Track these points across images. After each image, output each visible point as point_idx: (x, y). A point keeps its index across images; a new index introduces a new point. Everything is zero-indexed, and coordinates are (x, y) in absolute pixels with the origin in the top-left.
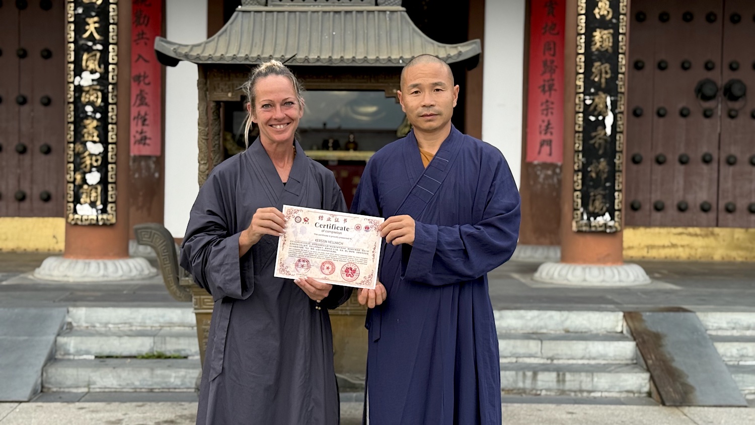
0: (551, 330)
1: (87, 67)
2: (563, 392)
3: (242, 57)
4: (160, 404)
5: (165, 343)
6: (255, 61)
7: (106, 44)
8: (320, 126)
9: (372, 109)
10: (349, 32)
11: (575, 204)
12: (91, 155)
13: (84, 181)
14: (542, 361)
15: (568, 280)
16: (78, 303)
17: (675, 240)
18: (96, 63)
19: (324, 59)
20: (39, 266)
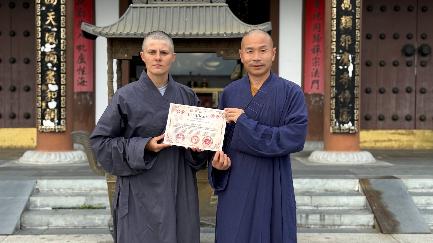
0: (317, 190)
1: (48, 41)
2: (324, 226)
3: (132, 34)
4: (89, 235)
5: (93, 200)
6: (140, 36)
7: (59, 27)
8: (188, 74)
9: (216, 64)
10: (195, 19)
11: (332, 117)
12: (51, 92)
13: (47, 106)
14: (311, 208)
15: (327, 161)
16: (43, 177)
17: (391, 137)
18: (54, 38)
19: (180, 34)
20: (22, 156)
